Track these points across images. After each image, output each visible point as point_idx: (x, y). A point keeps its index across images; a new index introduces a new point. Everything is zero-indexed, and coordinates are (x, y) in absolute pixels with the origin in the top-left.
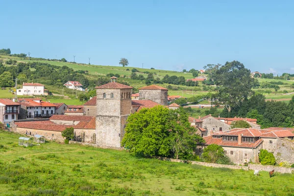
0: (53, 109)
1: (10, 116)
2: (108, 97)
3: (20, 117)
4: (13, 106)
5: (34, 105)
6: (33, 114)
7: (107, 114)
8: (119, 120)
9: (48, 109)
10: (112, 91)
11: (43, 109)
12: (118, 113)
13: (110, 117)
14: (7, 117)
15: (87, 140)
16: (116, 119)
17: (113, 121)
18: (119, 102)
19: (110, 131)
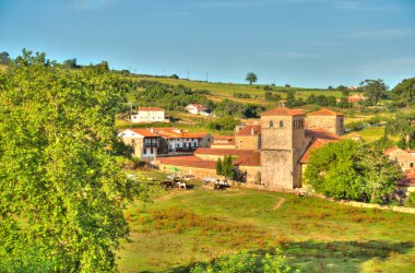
0: (196, 141)
1: (148, 150)
2: (276, 125)
3: (159, 152)
4: (151, 138)
5: (174, 136)
6: (174, 147)
7: (275, 147)
8: (291, 155)
9: (190, 141)
10: (281, 118)
11: (185, 141)
12: (289, 146)
13: (280, 151)
14: (145, 152)
15: (249, 179)
16: (287, 154)
17: (282, 156)
18: (291, 132)
19: (278, 170)
